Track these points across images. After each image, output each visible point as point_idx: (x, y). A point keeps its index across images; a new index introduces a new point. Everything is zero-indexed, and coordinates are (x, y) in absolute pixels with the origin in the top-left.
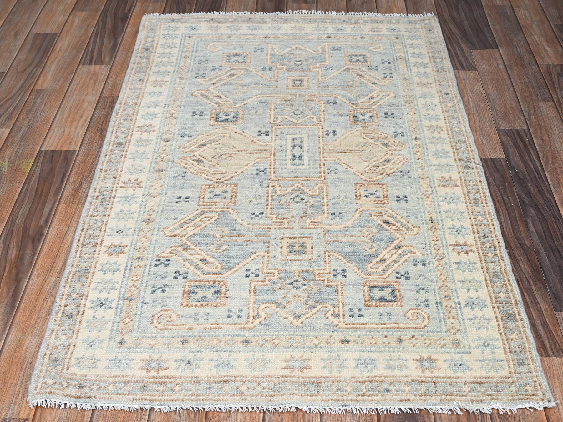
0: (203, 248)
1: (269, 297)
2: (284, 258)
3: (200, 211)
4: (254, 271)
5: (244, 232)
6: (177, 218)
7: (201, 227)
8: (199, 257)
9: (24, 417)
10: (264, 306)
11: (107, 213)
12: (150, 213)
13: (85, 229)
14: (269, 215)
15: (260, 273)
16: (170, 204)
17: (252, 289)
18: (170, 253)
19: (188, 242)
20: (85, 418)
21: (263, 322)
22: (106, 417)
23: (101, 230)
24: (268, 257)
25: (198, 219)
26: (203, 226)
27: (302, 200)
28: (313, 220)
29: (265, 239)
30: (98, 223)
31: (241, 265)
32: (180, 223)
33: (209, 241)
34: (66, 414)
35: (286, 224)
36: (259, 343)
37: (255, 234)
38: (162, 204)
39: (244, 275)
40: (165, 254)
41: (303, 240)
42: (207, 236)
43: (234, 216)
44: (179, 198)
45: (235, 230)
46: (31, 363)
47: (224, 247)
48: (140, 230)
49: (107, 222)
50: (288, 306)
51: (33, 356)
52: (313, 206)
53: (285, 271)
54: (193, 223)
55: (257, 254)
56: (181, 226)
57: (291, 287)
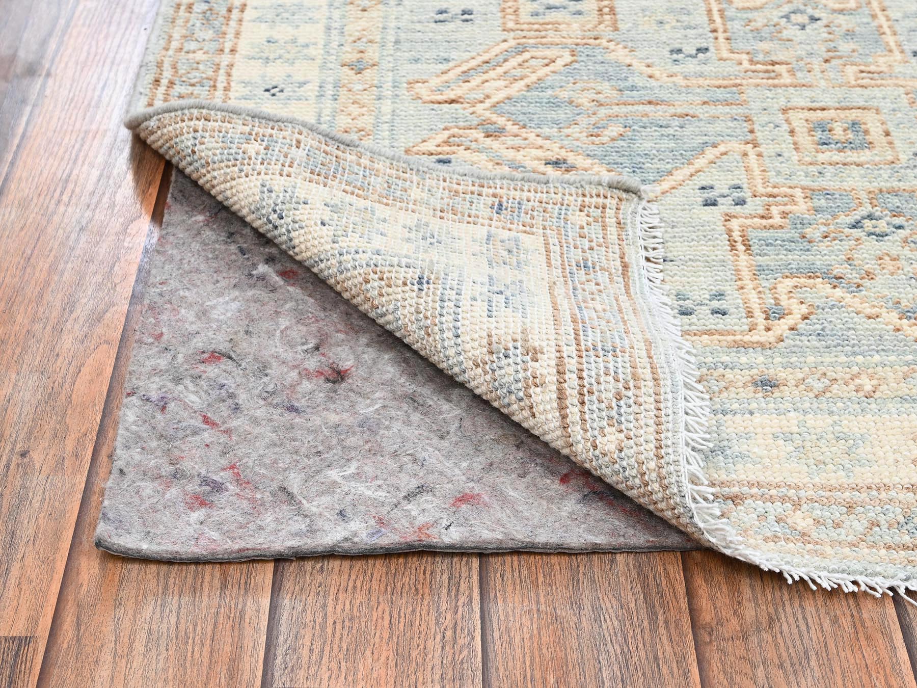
0: (546, 131)
1: (795, 258)
2: (808, 159)
3: (512, 43)
4: (726, 191)
5: (664, 95)
6: (447, 60)
7: (527, 81)
8: (540, 153)
9: (15, 633)
10: (790, 283)
11: (228, 46)
12: (360, 45)
13: (164, 82)
14: (725, 54)
15: (747, 194)
16: (418, 27)
17: (736, 235)
18: (446, 143)
19: (494, 118)
20: (248, 631)
21: (802, 326)
22: (323, 628)
23: (215, 87)
24: (760, 155)
25: (513, 62)
26: (534, 77)
27: (814, 19)
28: (862, 68)
29: (735, 110)
30: (201, 67)
31: (679, 175)
32: (459, 70)
33: (562, 115)
34: (173, 620)
35: (785, 74)
36: (809, 389)
37: (698, 99)
38: (393, 24)
39: (700, 200)
40: (430, 146)
41: (854, 115)
42: (554, 104)
43: (620, 54)
44: (441, 12)
45: (633, 88)
46: (23, 455)
47: (614, 130)
48: (336, 86)
49: (231, 66)
50: (866, 283)
51: (30, 433)
52: (849, 34)
53: (827, 194)
54: (500, 70)
55: (722, 148)
56: (465, 76)
57: (856, 233)
